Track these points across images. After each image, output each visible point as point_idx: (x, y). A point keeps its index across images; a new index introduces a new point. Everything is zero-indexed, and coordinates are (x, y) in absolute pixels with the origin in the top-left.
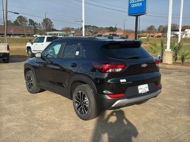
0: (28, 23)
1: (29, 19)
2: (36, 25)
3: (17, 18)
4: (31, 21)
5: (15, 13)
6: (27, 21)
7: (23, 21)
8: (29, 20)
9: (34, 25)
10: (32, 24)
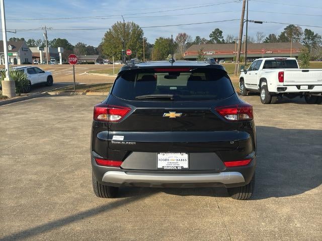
0: (303, 36)
1: (306, 30)
2: (316, 39)
3: (285, 29)
4: (308, 33)
5: (256, 22)
6: (301, 34)
7: (295, 34)
8: (305, 32)
9: (312, 39)
10: (309, 39)
